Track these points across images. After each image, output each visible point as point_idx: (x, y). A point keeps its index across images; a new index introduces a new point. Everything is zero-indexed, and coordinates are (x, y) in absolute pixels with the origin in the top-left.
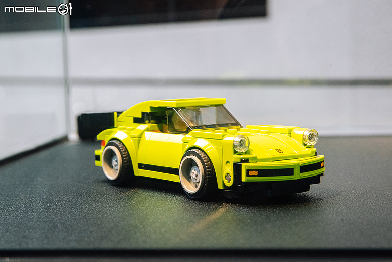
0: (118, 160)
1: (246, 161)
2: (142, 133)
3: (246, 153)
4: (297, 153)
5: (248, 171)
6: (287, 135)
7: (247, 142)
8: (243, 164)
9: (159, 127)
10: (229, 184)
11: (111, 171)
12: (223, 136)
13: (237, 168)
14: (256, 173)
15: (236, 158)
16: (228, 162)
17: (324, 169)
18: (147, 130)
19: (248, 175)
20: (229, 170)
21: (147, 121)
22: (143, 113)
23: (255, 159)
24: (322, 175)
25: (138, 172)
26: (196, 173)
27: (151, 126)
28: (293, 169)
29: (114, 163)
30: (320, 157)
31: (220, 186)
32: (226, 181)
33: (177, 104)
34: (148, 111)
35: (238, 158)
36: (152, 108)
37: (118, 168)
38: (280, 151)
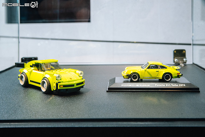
0: (24, 79)
1: (60, 82)
2: (32, 71)
3: (60, 80)
4: (76, 79)
5: (60, 86)
6: (74, 73)
7: (60, 76)
8: (59, 84)
9: (37, 69)
10: (55, 89)
11: (22, 82)
12: (54, 74)
13: (57, 84)
14: (62, 86)
15: (57, 81)
16: (54, 82)
17: (85, 84)
18: (34, 70)
19: (60, 87)
20: (55, 85)
21: (34, 67)
22: (33, 64)
23: (63, 82)
24: (84, 85)
25: (30, 83)
26: (45, 85)
27: (35, 69)
28: (74, 85)
29: (23, 80)
30: (84, 80)
31: (52, 90)
32: (54, 88)
33: (42, 62)
34: (34, 64)
35: (57, 82)
36: (35, 63)
37: (24, 81)
38: (71, 79)
